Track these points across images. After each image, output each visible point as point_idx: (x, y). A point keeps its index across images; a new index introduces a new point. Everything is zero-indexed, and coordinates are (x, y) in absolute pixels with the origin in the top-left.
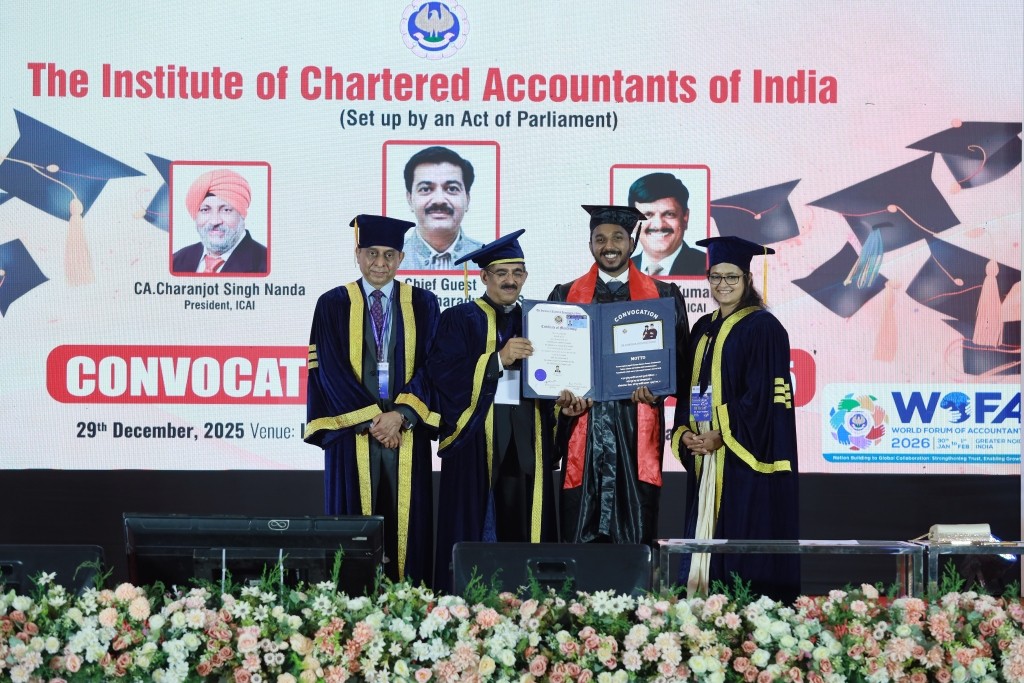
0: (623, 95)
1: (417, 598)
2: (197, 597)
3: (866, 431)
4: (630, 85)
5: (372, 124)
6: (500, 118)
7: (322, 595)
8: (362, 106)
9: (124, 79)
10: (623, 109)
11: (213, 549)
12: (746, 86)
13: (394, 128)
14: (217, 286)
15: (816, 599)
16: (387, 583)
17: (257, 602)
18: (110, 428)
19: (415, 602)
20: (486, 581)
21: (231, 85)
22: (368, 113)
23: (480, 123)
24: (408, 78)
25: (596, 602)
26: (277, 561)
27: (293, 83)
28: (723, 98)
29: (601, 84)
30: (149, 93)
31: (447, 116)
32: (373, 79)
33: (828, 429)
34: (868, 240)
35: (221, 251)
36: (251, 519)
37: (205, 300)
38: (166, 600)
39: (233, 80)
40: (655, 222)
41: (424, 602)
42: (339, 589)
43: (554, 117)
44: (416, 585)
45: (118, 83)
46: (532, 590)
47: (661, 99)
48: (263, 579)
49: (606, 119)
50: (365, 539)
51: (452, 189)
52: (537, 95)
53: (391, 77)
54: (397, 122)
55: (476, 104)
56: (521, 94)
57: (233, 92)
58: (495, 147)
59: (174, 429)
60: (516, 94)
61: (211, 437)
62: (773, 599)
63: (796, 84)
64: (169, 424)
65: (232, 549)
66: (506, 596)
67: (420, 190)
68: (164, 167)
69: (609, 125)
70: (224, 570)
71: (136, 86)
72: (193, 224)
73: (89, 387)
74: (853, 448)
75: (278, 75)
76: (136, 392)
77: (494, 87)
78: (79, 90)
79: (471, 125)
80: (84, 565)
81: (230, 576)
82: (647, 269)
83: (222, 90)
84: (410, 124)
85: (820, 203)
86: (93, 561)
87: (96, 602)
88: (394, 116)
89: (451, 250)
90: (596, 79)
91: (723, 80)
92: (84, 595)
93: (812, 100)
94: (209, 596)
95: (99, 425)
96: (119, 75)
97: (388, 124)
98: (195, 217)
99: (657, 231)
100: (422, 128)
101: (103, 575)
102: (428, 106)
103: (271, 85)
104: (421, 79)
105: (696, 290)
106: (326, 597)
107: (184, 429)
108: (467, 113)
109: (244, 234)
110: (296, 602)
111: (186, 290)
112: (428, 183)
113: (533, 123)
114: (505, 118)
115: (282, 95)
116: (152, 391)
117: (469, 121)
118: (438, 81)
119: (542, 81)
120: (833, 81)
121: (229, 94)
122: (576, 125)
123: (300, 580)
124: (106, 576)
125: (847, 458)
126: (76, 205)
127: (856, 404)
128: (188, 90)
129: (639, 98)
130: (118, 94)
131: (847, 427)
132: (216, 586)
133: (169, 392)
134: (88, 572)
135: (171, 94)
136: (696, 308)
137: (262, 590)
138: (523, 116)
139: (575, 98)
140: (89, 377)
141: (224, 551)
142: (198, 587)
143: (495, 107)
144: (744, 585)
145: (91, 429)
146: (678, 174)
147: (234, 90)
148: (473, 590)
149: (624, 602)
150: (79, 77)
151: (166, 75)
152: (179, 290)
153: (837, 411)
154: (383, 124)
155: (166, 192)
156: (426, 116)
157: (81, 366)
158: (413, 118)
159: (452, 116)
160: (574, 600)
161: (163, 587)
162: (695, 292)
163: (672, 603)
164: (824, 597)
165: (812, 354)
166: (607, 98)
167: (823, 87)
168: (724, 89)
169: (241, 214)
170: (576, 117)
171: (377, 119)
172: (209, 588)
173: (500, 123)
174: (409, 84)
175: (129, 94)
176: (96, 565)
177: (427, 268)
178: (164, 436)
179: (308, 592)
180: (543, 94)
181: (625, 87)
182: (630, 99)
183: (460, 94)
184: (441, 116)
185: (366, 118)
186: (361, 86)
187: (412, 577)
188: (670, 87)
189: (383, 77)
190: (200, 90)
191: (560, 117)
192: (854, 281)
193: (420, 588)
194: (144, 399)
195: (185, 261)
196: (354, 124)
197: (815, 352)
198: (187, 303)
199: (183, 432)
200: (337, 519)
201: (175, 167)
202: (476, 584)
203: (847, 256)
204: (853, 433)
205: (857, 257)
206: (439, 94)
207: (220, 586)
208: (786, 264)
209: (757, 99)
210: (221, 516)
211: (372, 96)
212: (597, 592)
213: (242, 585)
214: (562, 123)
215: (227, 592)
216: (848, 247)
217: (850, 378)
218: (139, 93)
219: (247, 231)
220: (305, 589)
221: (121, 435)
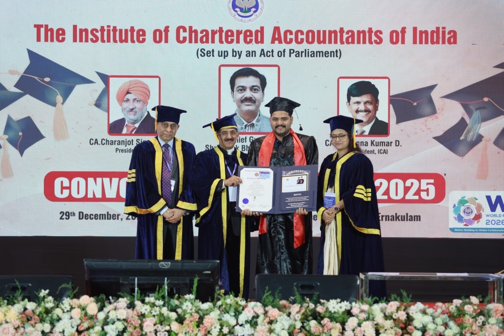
0: (344, 40)
1: (237, 303)
2: (122, 303)
3: (472, 216)
4: (348, 35)
5: (213, 56)
6: (280, 53)
7: (187, 302)
8: (208, 47)
9: (84, 33)
10: (344, 48)
11: (131, 278)
12: (409, 36)
13: (224, 58)
14: (132, 141)
15: (446, 304)
16: (221, 296)
17: (153, 305)
18: (77, 214)
19: (236, 306)
20: (273, 294)
21: (139, 36)
22: (211, 51)
23: (270, 55)
24: (232, 32)
25: (330, 305)
26: (163, 284)
27: (172, 34)
28: (397, 42)
29: (333, 35)
30: (97, 41)
31: (252, 52)
32: (214, 32)
33: (452, 215)
34: (473, 115)
35: (135, 122)
36: (150, 262)
37: (126, 148)
38: (106, 304)
39: (141, 33)
40: (362, 107)
41: (240, 305)
42: (197, 298)
43: (308, 52)
44: (236, 296)
45: (81, 35)
46: (297, 299)
47: (364, 42)
48: (157, 293)
49: (335, 53)
50: (210, 272)
51: (255, 90)
52: (299, 40)
53: (223, 31)
54: (226, 55)
55: (267, 45)
56: (291, 40)
57: (141, 40)
58: (277, 68)
59: (110, 215)
60: (288, 40)
61: (130, 219)
62: (423, 304)
63: (435, 34)
64: (108, 213)
65: (140, 277)
66: (283, 302)
67: (238, 90)
68: (105, 78)
69: (337, 56)
70: (136, 289)
71: (90, 36)
72: (120, 108)
73: (66, 193)
74: (465, 225)
75: (164, 31)
76: (90, 196)
77: (277, 36)
78: (61, 39)
79: (264, 56)
80: (63, 286)
81: (139, 292)
82: (357, 132)
83: (135, 39)
84: (233, 56)
85: (448, 97)
86: (68, 284)
87: (70, 305)
88: (225, 52)
89: (254, 122)
90: (330, 32)
91: (397, 32)
92: (64, 302)
93: (444, 43)
94: (128, 302)
95: (71, 213)
96: (81, 31)
97: (222, 56)
98: (121, 105)
99: (362, 111)
100: (239, 58)
101: (73, 291)
102: (242, 47)
103: (161, 36)
104: (239, 32)
105: (382, 142)
106: (190, 303)
107: (115, 215)
108: (263, 50)
109: (146, 114)
110: (174, 305)
111: (116, 143)
112: (242, 87)
113: (297, 55)
114: (283, 53)
115: (166, 41)
116: (99, 195)
117: (264, 54)
118: (248, 34)
119: (302, 33)
120: (455, 33)
121: (139, 41)
122: (320, 56)
123: (176, 293)
124: (75, 292)
125: (462, 230)
126: (59, 98)
127: (466, 202)
128: (118, 39)
129: (353, 42)
130: (81, 41)
131: (462, 214)
132: (132, 297)
133: (108, 196)
134: (65, 289)
135: (109, 41)
136: (383, 152)
137: (156, 299)
138: (292, 51)
139: (319, 42)
140: (66, 188)
141: (136, 279)
142: (122, 297)
143: (277, 47)
144: (408, 296)
145: (67, 215)
146: (373, 82)
147: (141, 38)
148: (266, 299)
149: (345, 305)
150: (61, 32)
151: (106, 30)
152: (112, 143)
153: (457, 205)
154: (219, 56)
155: (106, 92)
156: (241, 52)
157: (62, 182)
158: (234, 53)
159: (255, 52)
160: (319, 304)
161: (104, 297)
162: (382, 143)
163: (371, 305)
164: (450, 303)
165: (443, 175)
166: (336, 42)
167: (449, 36)
168: (397, 37)
169: (145, 103)
170: (320, 52)
171: (216, 53)
172: (129, 298)
173: (280, 55)
174: (232, 35)
175: (87, 41)
176: (70, 286)
177: (242, 131)
178: (105, 219)
179: (180, 300)
180: (302, 40)
181: (345, 36)
182: (348, 43)
183: (259, 40)
184: (249, 52)
185: (210, 53)
186: (207, 36)
187: (234, 292)
188: (369, 36)
189: (219, 31)
190: (123, 38)
191: (311, 52)
192: (466, 138)
193: (238, 298)
194: (95, 199)
195: (116, 128)
196: (204, 56)
197: (445, 175)
198: (117, 150)
199: (115, 217)
200: (195, 262)
201: (111, 79)
202: (267, 296)
203: (462, 124)
204: (466, 217)
205: (467, 125)
206: (248, 40)
207: (134, 296)
208: (430, 129)
209: (415, 42)
210: (135, 260)
211: (213, 42)
212: (331, 300)
213: (146, 296)
214: (313, 55)
215: (138, 300)
216: (463, 120)
217: (464, 188)
218: (92, 40)
219: (148, 112)
220: (179, 298)
221: (82, 218)
